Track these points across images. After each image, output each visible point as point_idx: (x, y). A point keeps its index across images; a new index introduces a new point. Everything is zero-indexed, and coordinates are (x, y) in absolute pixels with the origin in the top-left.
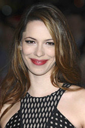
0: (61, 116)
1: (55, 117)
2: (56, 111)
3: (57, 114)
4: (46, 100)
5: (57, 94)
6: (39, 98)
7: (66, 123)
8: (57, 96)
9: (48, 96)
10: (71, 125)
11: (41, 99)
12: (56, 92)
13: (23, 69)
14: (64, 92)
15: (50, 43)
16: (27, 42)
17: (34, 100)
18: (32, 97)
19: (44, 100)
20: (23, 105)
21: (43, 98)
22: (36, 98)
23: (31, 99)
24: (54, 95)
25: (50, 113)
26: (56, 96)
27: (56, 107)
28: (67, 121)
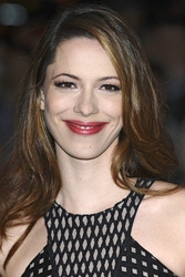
0: (143, 254)
1: (130, 255)
2: (131, 242)
3: (134, 250)
4: (104, 220)
5: (128, 204)
6: (89, 217)
7: (155, 267)
8: (129, 210)
9: (107, 211)
10: (165, 271)
11: (93, 219)
12: (125, 200)
13: (47, 149)
14: (141, 198)
15: (108, 87)
16: (59, 85)
17: (77, 221)
18: (70, 215)
19: (100, 219)
20: (53, 235)
21: (97, 216)
22: (81, 217)
23: (70, 219)
24: (120, 206)
25: (118, 249)
26: (125, 211)
27: (128, 234)
28: (157, 262)
